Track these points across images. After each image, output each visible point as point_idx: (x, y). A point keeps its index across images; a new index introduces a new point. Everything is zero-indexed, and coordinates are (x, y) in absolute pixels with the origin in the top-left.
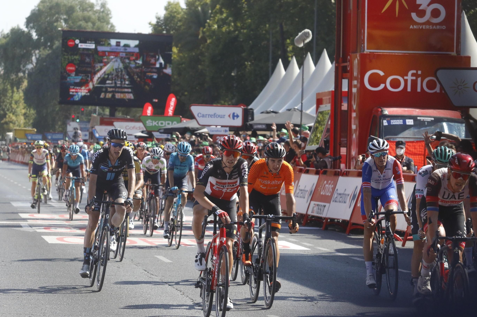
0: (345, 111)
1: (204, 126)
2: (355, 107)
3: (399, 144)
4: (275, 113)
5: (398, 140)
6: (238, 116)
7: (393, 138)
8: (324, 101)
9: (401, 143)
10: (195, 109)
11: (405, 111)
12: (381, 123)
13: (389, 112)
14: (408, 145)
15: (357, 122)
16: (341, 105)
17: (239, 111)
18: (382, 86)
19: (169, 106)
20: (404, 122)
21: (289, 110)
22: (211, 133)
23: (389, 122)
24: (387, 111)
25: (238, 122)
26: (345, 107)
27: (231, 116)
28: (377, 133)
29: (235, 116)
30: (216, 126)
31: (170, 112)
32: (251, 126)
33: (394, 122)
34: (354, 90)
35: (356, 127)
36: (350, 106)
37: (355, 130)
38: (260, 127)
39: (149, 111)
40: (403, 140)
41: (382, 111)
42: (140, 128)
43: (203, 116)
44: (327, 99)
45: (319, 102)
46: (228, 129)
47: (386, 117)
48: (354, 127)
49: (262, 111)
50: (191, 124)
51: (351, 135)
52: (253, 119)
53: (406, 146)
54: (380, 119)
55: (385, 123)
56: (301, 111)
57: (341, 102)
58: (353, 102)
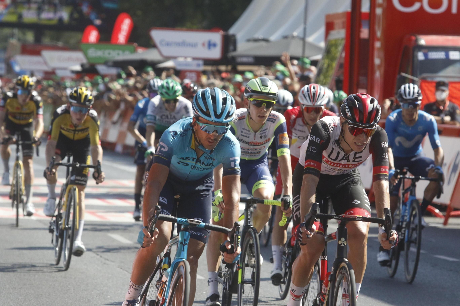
0: (365, 40)
1: (168, 58)
2: (379, 34)
3: (439, 86)
4: (266, 40)
5: (438, 79)
6: (215, 45)
7: (432, 77)
8: (336, 26)
9: (443, 84)
10: (157, 35)
11: (448, 40)
12: (414, 57)
13: (426, 41)
14: (453, 87)
15: (382, 54)
16: (359, 32)
17: (216, 37)
18: (416, 6)
19: (119, 30)
20: (447, 55)
21: (285, 37)
22: (179, 68)
23: (426, 55)
24: (423, 40)
25: (216, 53)
26: (365, 33)
27: (206, 45)
28: (410, 70)
29: (211, 45)
30: (186, 58)
31: (122, 37)
32: (234, 58)
33: (434, 55)
34: (379, 11)
35: (381, 62)
36: (372, 32)
37: (379, 66)
38: (245, 60)
39: (93, 36)
40: (446, 80)
41: (416, 40)
42: (78, 59)
43: (168, 44)
44: (339, 22)
45: (330, 27)
46: (201, 62)
47: (421, 48)
48: (377, 61)
49: (248, 38)
50: (150, 55)
51: (373, 73)
52: (235, 49)
53: (450, 87)
54: (414, 51)
55: (421, 56)
56: (303, 39)
57: (360, 27)
58: (376, 27)
